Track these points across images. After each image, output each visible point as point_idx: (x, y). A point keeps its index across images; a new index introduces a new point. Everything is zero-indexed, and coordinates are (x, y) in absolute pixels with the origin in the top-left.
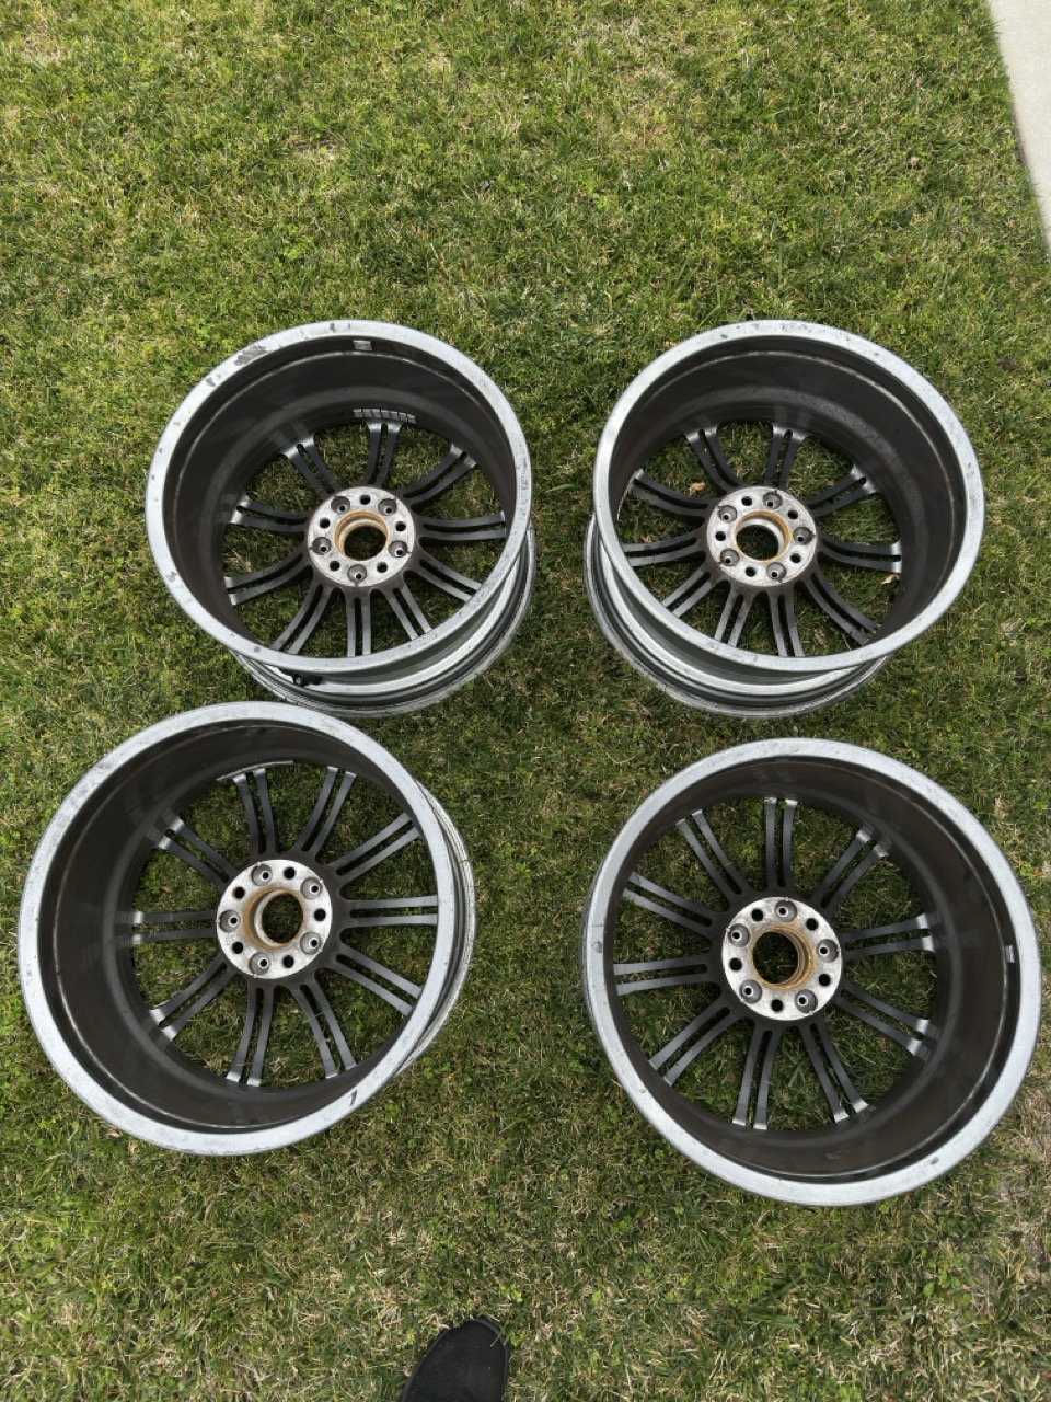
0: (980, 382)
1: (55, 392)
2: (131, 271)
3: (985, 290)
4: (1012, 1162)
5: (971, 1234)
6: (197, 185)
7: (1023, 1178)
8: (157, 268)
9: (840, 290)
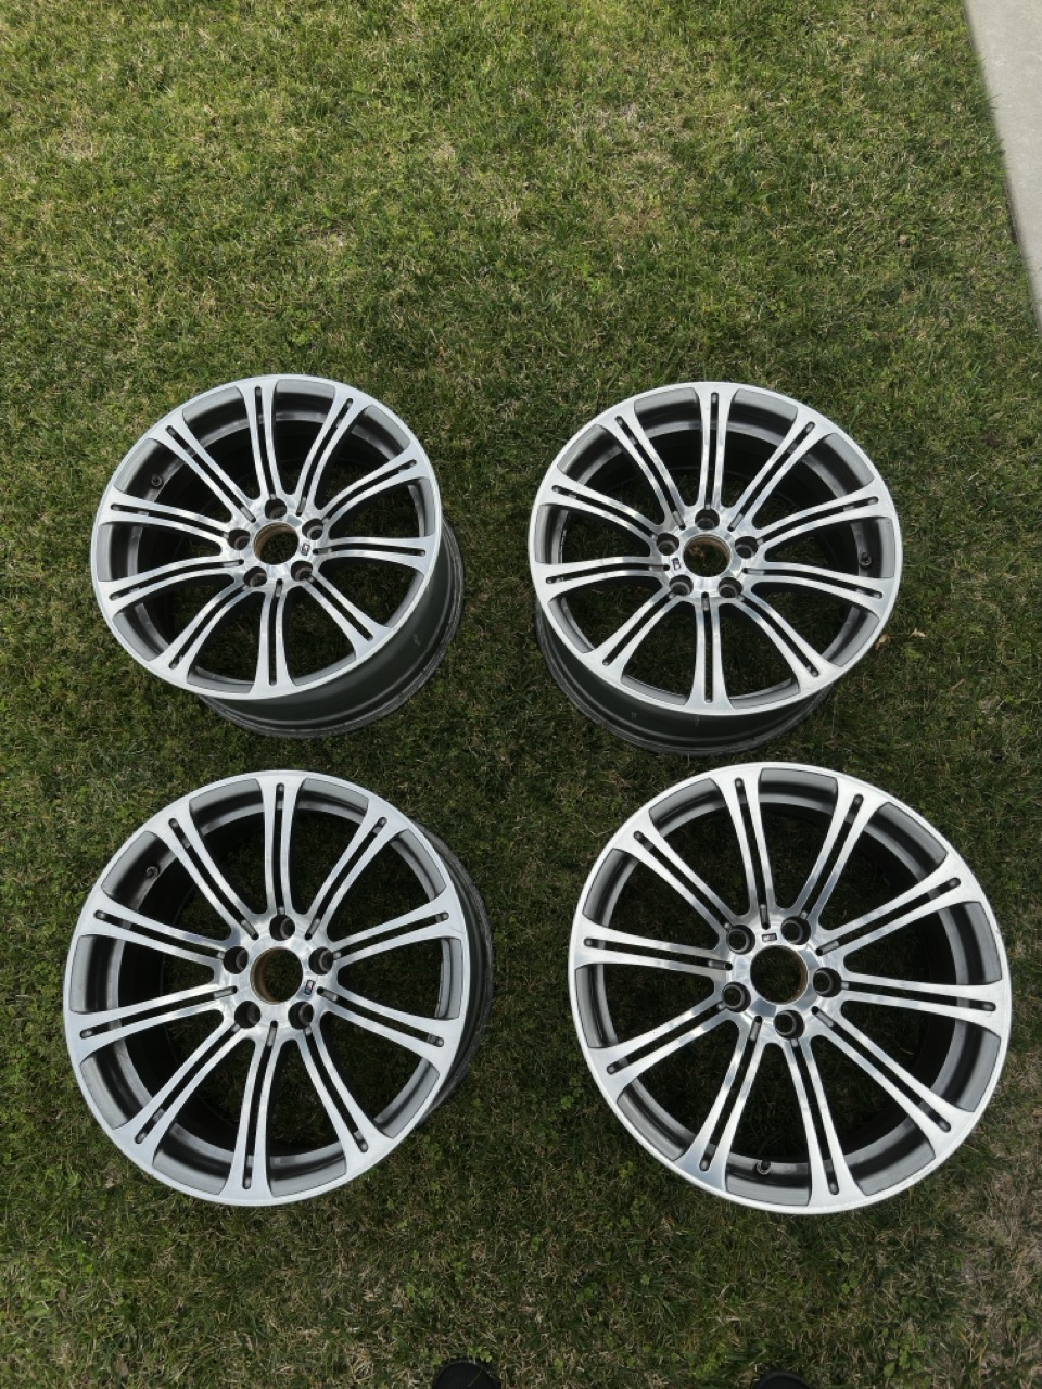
0: (964, 459)
1: (77, 472)
2: (150, 356)
3: (971, 366)
4: (978, 1244)
5: (934, 1316)
6: (214, 274)
7: (988, 1261)
8: (175, 353)
9: (826, 369)
